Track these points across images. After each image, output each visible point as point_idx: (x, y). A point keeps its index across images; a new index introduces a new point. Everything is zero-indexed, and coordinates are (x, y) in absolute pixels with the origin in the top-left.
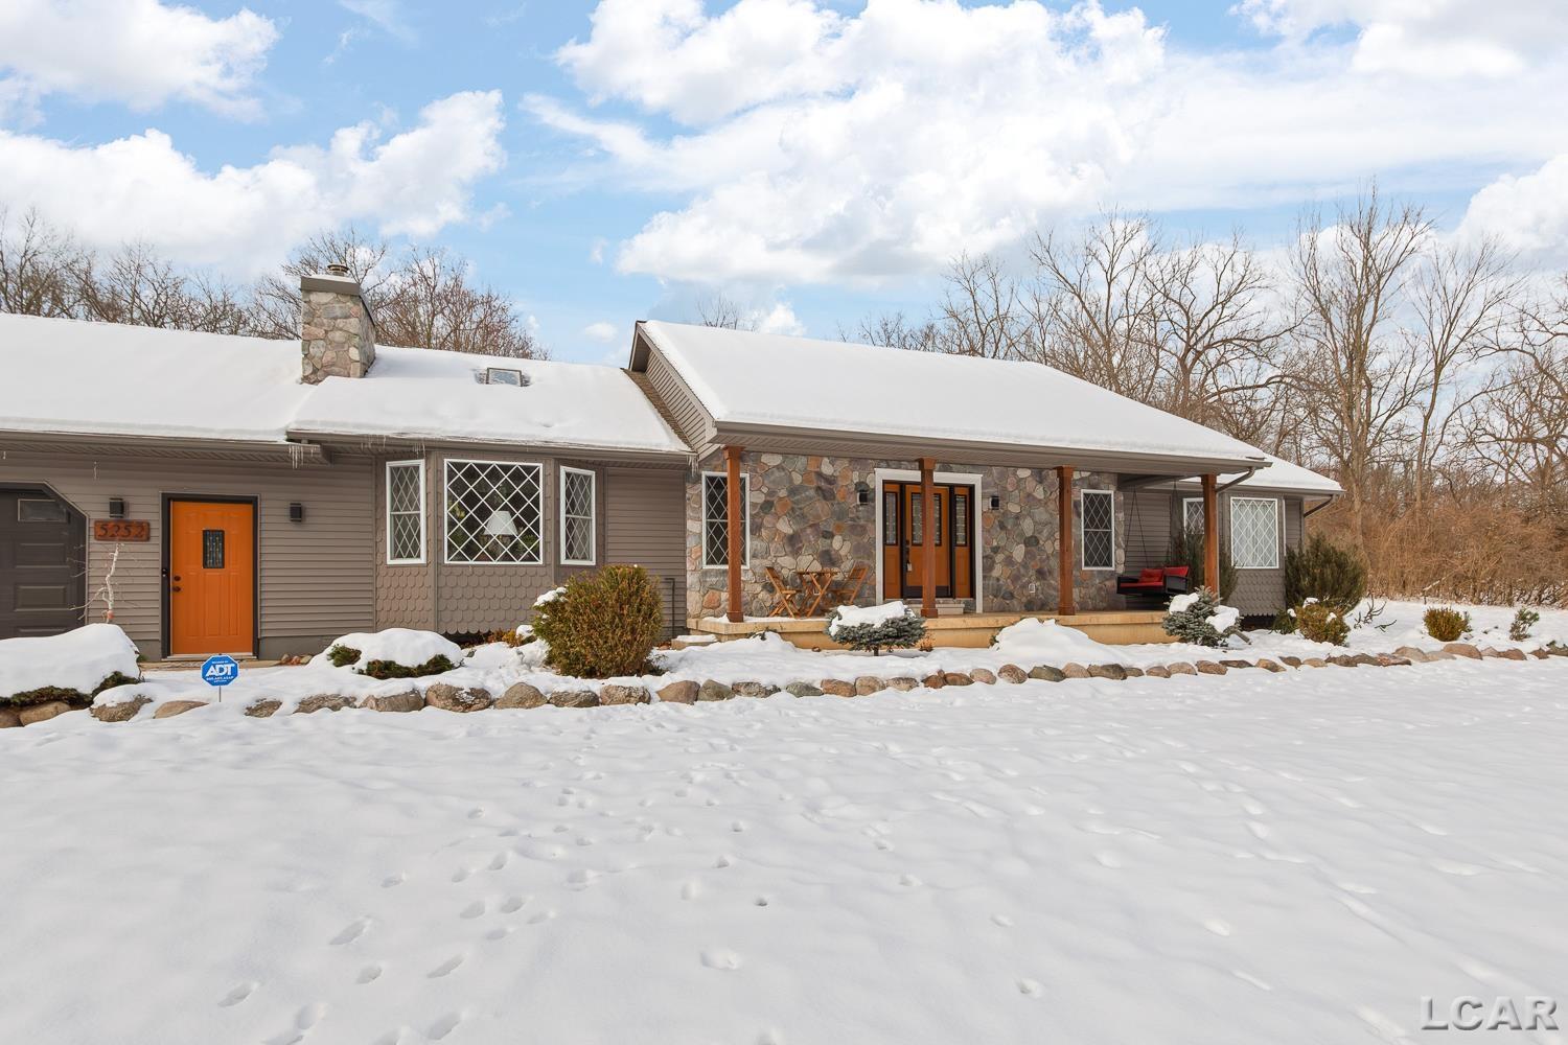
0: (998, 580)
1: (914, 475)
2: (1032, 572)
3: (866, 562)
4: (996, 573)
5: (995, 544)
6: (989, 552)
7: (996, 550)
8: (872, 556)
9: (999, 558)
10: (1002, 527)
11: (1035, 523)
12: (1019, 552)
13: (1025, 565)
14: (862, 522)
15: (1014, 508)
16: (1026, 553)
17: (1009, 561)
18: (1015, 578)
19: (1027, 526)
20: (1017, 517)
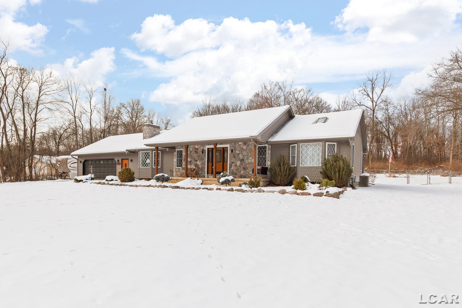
0: (233, 170)
1: (212, 146)
2: (242, 169)
3: (204, 166)
4: (232, 168)
5: (232, 161)
6: (231, 163)
7: (232, 163)
8: (205, 165)
9: (233, 165)
10: (234, 157)
11: (243, 155)
12: (238, 163)
13: (240, 166)
14: (203, 158)
15: (238, 152)
16: (240, 163)
17: (236, 165)
18: (237, 170)
19: (241, 156)
20: (238, 154)
